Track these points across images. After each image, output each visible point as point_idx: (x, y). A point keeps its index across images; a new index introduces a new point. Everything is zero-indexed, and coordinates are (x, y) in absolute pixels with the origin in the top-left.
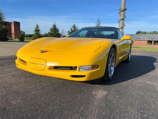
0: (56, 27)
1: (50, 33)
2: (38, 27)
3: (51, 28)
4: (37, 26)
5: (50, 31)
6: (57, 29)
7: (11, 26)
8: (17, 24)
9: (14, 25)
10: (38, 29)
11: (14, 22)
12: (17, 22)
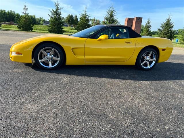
0: (170, 22)
1: (159, 30)
2: (149, 23)
3: (163, 23)
4: (148, 21)
5: (161, 27)
6: (171, 24)
7: (132, 23)
8: (139, 20)
9: (136, 21)
10: (149, 25)
11: (137, 18)
12: (139, 18)
